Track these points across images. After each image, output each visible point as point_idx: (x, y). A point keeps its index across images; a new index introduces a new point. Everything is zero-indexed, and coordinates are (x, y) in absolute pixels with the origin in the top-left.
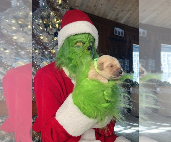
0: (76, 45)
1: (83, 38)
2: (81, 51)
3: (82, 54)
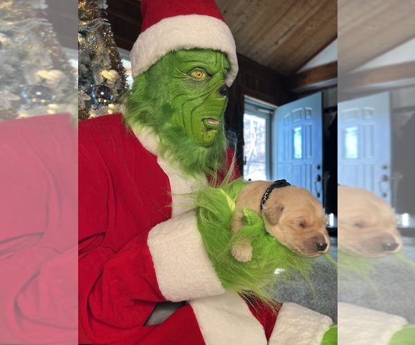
0: (190, 75)
1: (212, 62)
2: (201, 94)
3: (201, 102)
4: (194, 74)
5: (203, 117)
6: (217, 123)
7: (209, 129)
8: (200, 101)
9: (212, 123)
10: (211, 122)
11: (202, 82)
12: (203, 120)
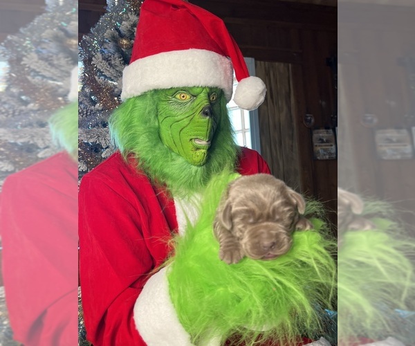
0: (175, 98)
2: (187, 115)
3: (187, 123)
4: (178, 96)
5: (191, 137)
6: (204, 143)
7: (198, 149)
8: (186, 121)
9: (199, 143)
10: (197, 142)
11: (187, 103)
12: (191, 140)
